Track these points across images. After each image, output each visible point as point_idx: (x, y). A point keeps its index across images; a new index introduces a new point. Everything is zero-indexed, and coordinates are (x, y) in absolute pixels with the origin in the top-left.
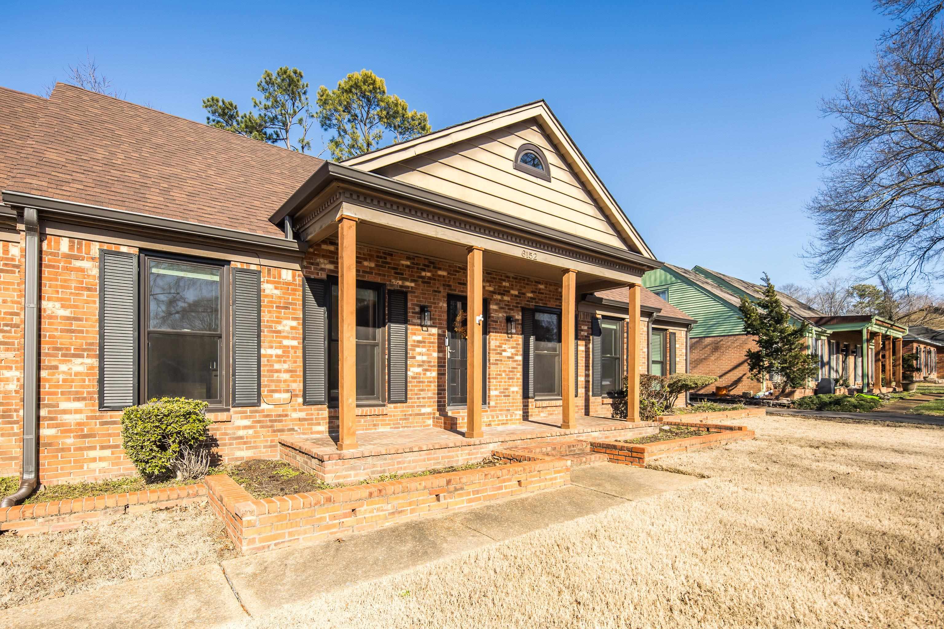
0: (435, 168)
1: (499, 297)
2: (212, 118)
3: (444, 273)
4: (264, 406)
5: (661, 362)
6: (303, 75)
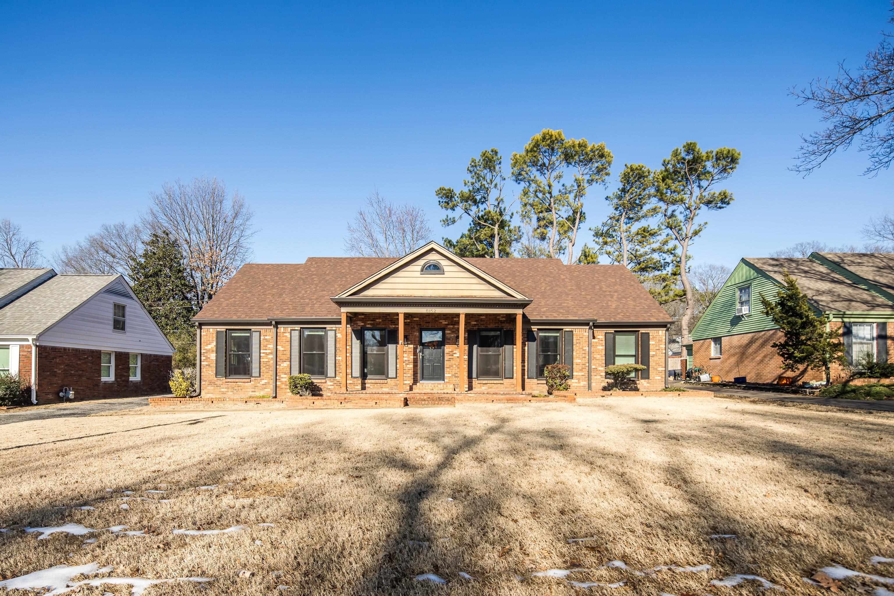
0: (379, 286)
1: (452, 326)
3: (417, 319)
4: (337, 378)
5: (634, 356)
6: (498, 151)
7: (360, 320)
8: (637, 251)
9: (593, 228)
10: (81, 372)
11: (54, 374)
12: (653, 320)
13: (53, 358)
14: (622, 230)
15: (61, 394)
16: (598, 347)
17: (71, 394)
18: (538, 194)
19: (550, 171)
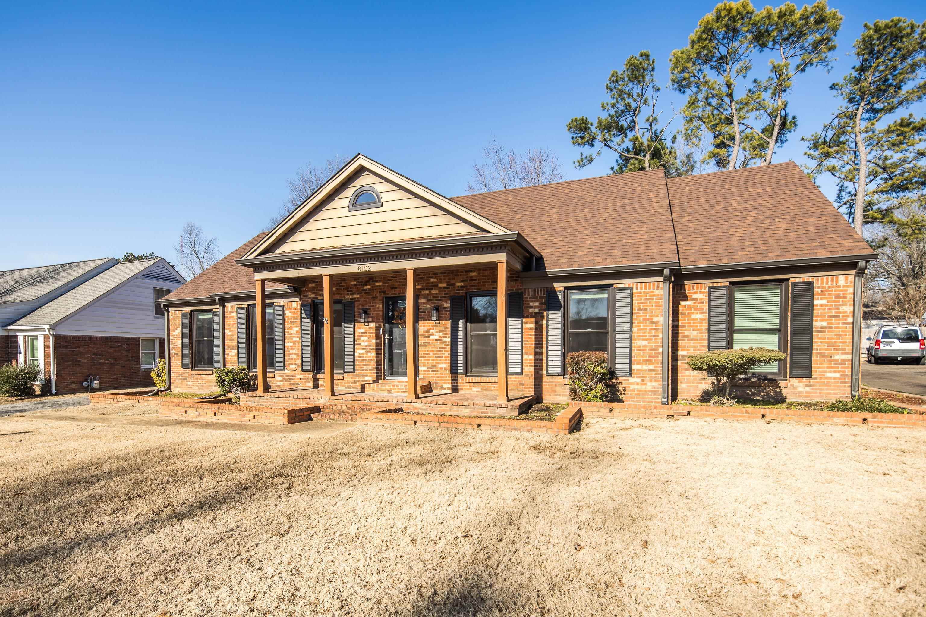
1: (427, 292)
2: (575, 136)
3: (380, 284)
4: (287, 371)
5: (779, 330)
6: (650, 53)
7: (310, 291)
8: (886, 159)
9: (808, 136)
10: (113, 361)
11: (79, 364)
12: (823, 254)
13: (76, 348)
14: (857, 129)
15: (85, 384)
16: (693, 316)
17: (96, 384)
18: (710, 100)
19: (730, 63)
